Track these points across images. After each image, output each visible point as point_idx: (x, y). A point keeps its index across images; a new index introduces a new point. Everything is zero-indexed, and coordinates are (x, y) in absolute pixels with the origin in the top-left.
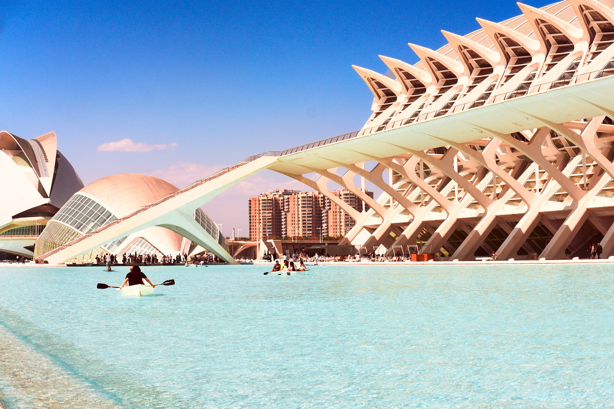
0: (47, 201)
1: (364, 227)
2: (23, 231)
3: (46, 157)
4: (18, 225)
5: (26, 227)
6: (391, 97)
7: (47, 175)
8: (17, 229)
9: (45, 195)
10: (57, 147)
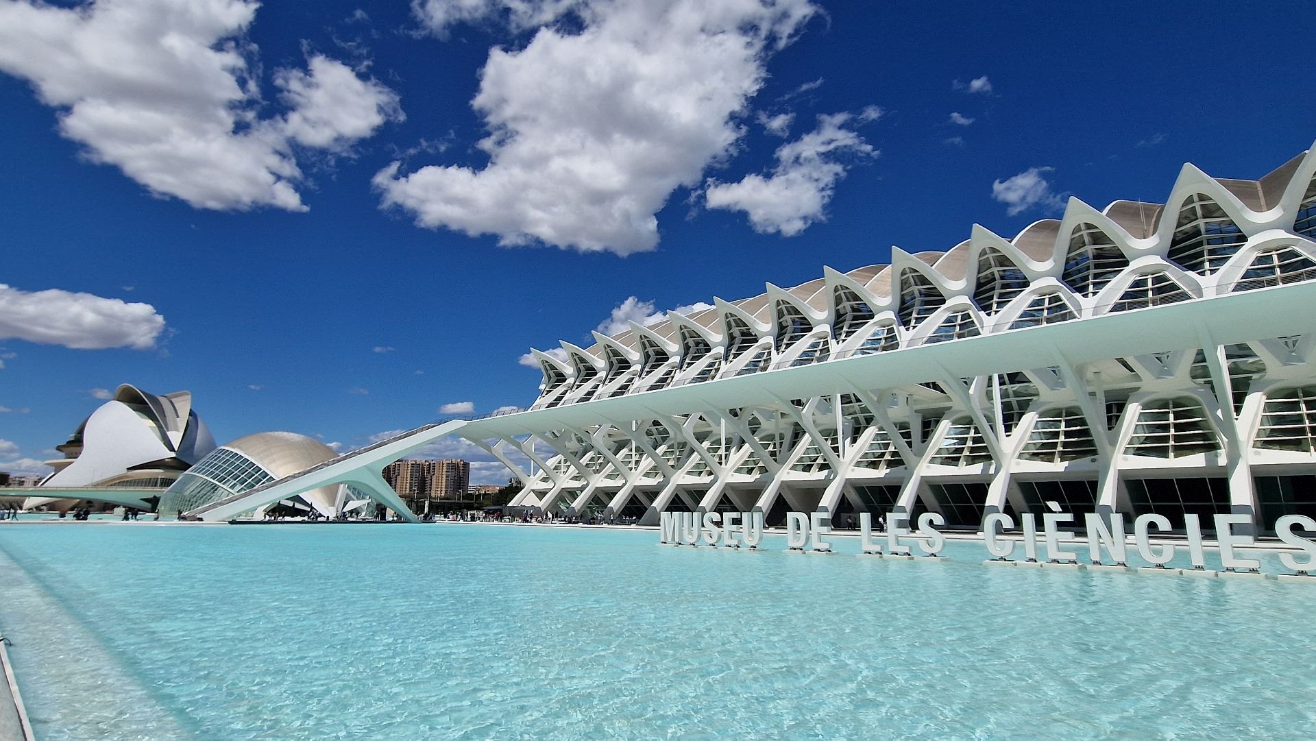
0: (173, 455)
1: (533, 490)
2: (138, 482)
3: (177, 413)
4: (132, 477)
5: (143, 479)
6: (561, 378)
7: (177, 430)
8: (131, 481)
9: (172, 449)
10: (192, 405)
